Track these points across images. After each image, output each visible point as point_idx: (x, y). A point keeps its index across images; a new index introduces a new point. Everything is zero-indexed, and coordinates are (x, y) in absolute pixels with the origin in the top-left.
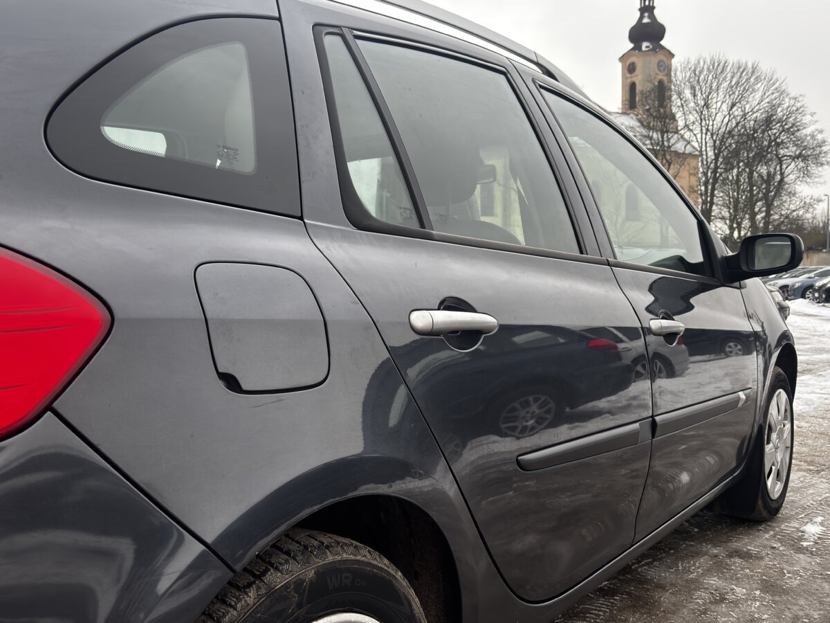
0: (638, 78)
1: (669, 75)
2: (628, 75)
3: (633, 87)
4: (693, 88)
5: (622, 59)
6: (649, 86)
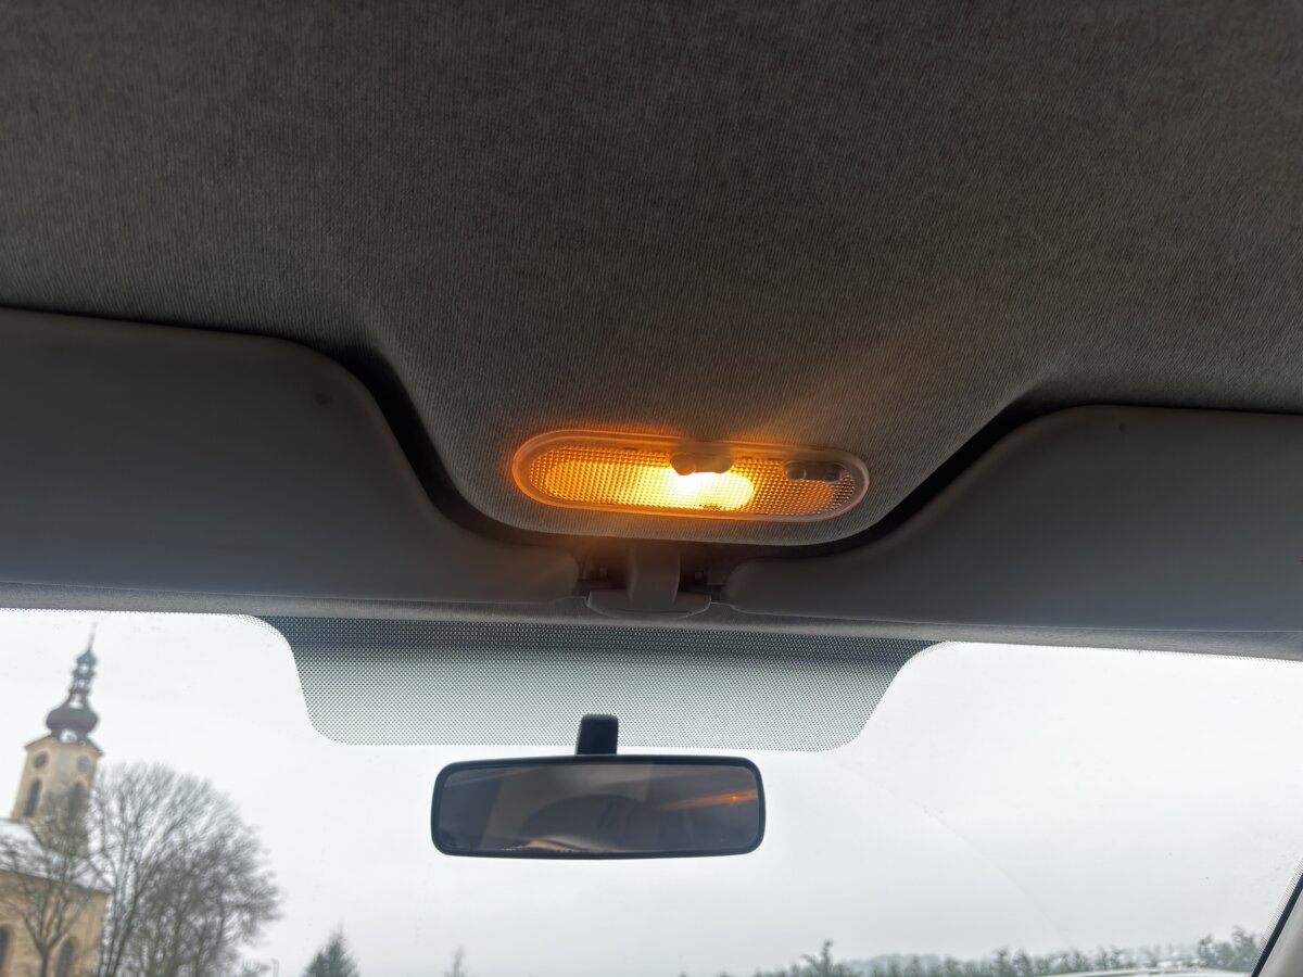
0: (47, 777)
1: (91, 777)
2: (33, 769)
3: (35, 787)
4: (122, 800)
5: (30, 747)
6: (61, 789)
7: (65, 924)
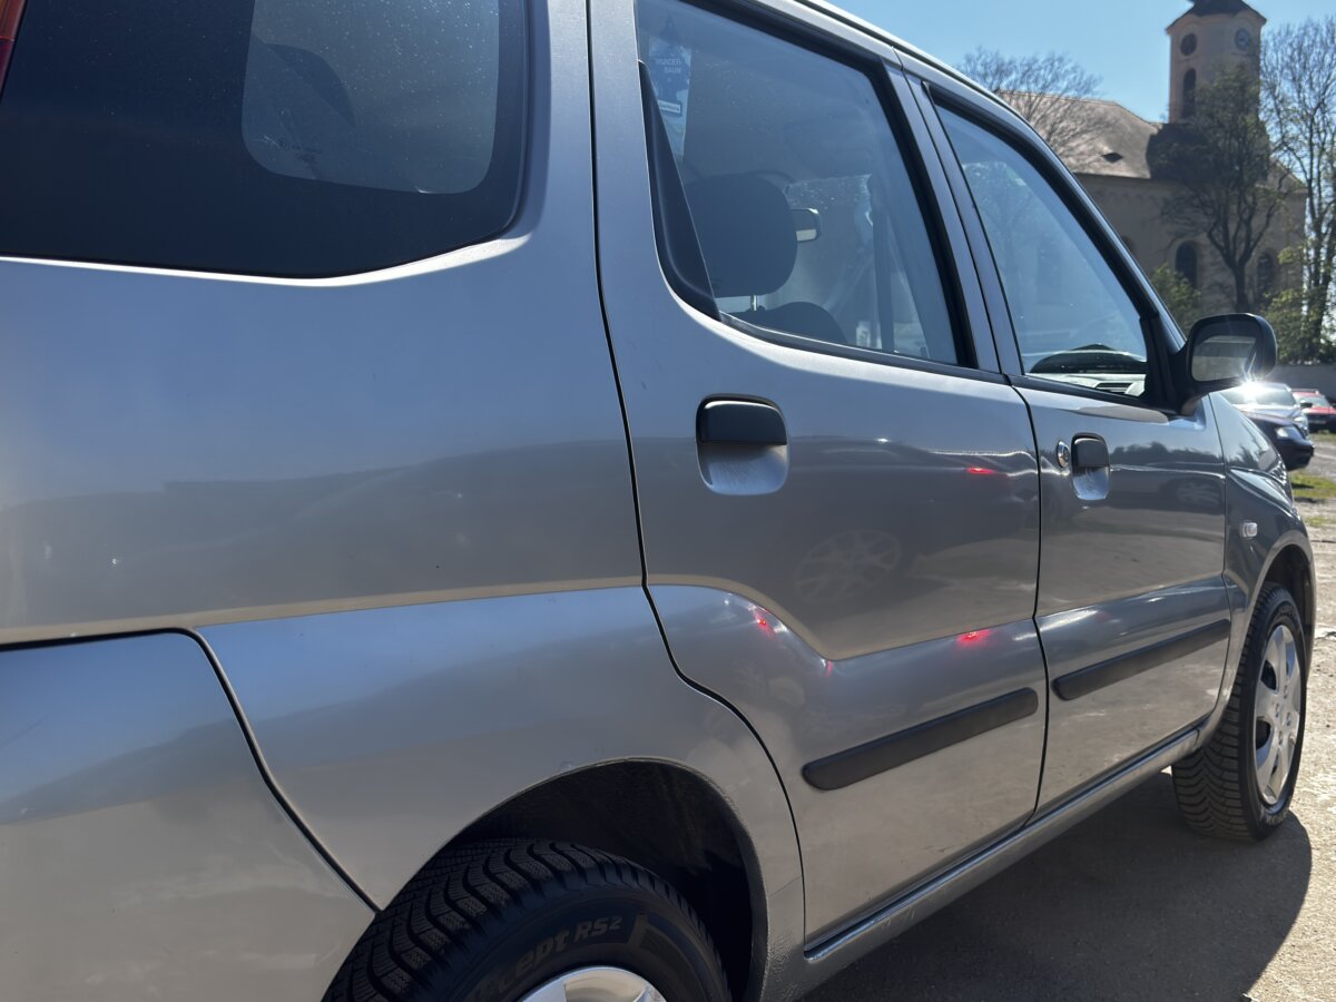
0: (1196, 61)
1: (1255, 56)
2: (1183, 57)
3: (1190, 77)
5: (1171, 29)
7: (1254, 236)
